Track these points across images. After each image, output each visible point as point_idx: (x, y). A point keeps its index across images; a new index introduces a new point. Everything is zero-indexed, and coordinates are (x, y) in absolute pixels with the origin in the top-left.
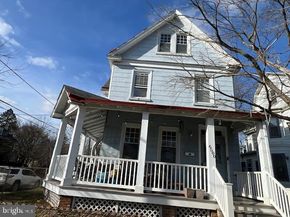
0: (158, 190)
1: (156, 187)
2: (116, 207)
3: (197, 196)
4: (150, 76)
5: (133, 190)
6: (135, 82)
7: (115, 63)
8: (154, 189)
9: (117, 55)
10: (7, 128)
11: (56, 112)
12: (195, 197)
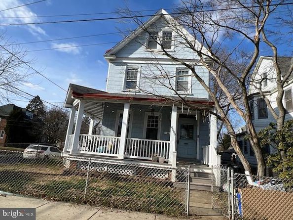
0: (134, 157)
1: (133, 155)
2: (106, 168)
3: (160, 160)
4: (139, 71)
5: (117, 157)
7: (111, 61)
8: (131, 157)
10: (36, 113)
11: (67, 103)
12: (158, 161)
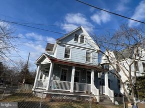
1: (77, 90)
3: (89, 92)
4: (71, 50)
6: (66, 52)
9: (59, 41)
